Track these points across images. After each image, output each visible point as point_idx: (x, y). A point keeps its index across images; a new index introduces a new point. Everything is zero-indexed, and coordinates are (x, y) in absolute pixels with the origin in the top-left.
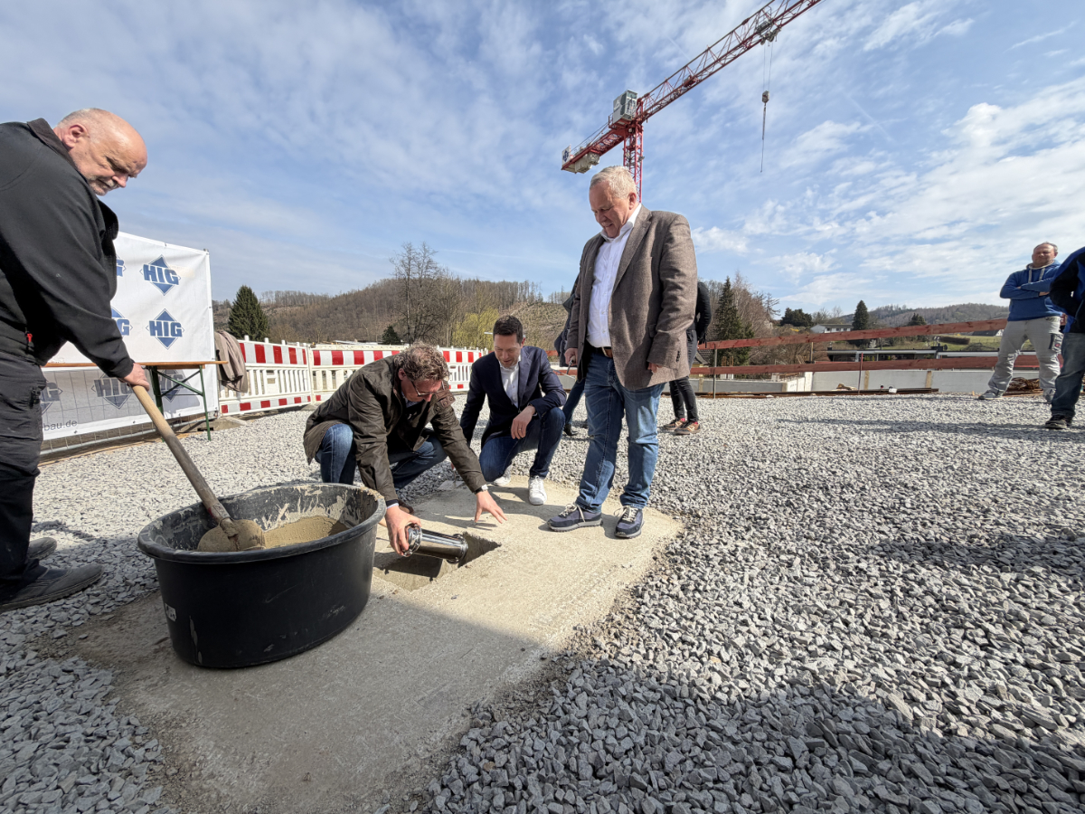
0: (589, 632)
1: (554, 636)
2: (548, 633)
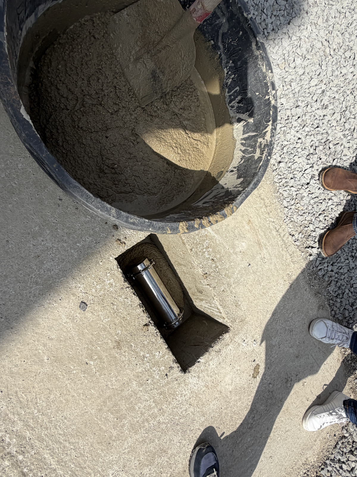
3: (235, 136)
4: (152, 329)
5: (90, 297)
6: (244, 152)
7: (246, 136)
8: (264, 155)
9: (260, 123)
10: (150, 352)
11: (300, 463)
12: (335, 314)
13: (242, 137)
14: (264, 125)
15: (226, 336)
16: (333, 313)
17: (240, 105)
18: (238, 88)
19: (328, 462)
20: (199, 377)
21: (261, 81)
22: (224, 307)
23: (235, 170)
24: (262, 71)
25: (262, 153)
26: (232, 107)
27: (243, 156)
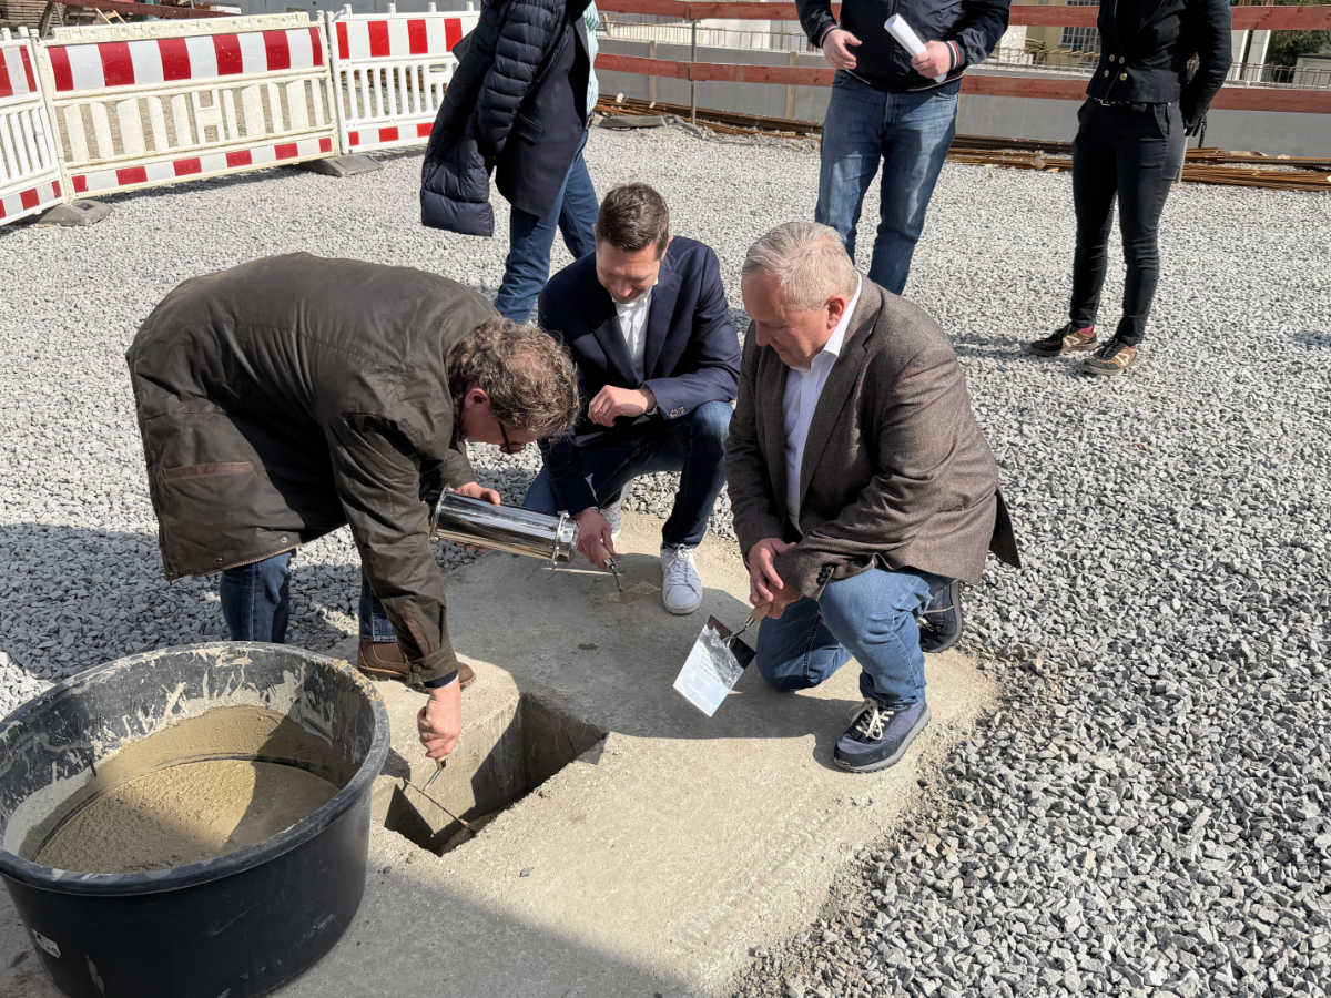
0: (777, 964)
1: (714, 968)
2: (703, 960)
3: (201, 713)
4: (544, 787)
5: (511, 868)
6: (234, 687)
7: (206, 690)
8: (245, 649)
9: (190, 669)
10: (583, 781)
11: (723, 565)
12: (468, 557)
13: (206, 699)
14: (196, 662)
15: (538, 694)
16: (466, 561)
17: (151, 711)
18: (124, 719)
19: (716, 530)
20: (612, 715)
21: (126, 677)
22: (490, 708)
23: (265, 693)
24: (112, 677)
25: (242, 654)
26: (151, 726)
27: (243, 685)
